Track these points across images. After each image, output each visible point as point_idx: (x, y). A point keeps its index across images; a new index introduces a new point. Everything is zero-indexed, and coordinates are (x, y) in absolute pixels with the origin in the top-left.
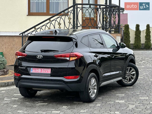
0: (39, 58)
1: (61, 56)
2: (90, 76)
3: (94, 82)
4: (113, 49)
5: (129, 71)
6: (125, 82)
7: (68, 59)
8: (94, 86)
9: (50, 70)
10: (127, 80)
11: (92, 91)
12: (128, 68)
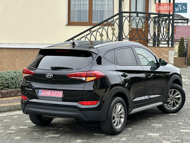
0: (48, 77)
1: (76, 75)
2: (114, 101)
3: (121, 109)
4: (151, 66)
5: (173, 94)
6: (168, 107)
7: (84, 79)
8: (121, 114)
9: (62, 93)
10: (169, 106)
11: (117, 121)
12: (172, 90)
